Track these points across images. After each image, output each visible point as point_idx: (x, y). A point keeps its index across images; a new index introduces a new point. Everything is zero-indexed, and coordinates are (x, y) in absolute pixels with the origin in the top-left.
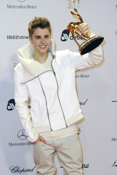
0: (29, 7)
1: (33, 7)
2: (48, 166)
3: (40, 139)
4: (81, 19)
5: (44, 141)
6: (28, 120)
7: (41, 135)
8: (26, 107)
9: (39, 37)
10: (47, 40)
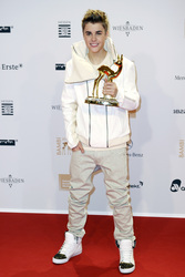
9: (89, 33)
10: (99, 38)
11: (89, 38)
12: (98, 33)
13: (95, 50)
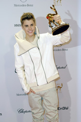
0: (28, 5)
1: (31, 5)
2: (38, 108)
3: (31, 91)
4: (56, 12)
5: (34, 92)
6: (24, 79)
7: (32, 88)
8: (22, 71)
10: (33, 28)
11: (27, 29)
12: (32, 25)
13: (31, 34)
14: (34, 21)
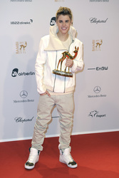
9: (61, 21)
14: (71, 18)
